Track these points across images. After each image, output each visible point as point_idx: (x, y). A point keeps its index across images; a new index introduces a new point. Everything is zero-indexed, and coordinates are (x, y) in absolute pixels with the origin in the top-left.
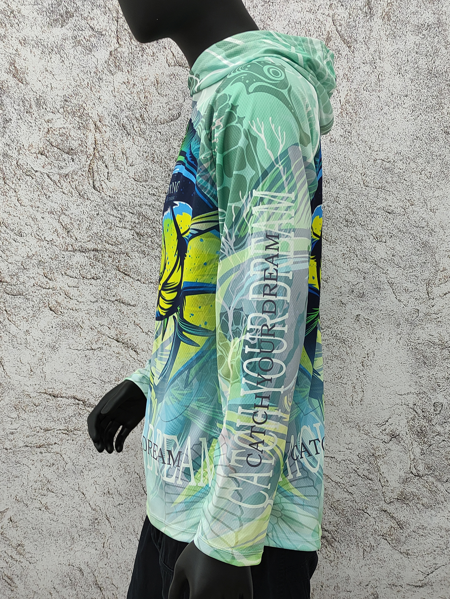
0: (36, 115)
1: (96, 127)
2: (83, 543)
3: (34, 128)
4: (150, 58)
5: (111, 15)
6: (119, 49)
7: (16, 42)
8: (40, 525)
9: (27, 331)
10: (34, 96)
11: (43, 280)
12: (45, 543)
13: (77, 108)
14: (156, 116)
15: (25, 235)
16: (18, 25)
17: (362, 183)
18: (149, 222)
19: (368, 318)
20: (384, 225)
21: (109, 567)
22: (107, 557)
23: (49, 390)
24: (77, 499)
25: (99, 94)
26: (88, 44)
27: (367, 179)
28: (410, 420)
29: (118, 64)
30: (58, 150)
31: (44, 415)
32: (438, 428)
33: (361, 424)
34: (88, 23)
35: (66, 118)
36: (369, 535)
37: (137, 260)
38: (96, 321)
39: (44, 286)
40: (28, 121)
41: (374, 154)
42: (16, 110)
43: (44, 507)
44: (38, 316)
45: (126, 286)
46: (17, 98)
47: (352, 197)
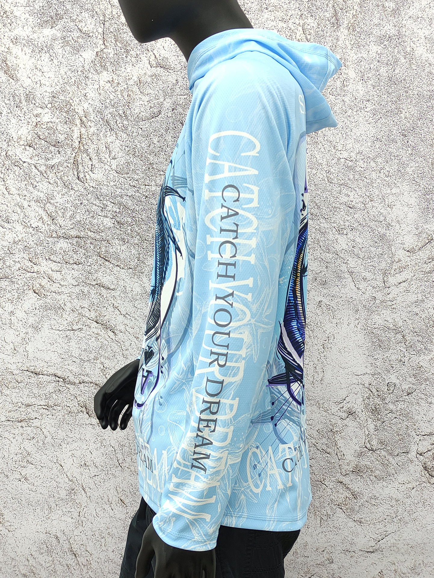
0: (25, 109)
1: (82, 122)
2: (60, 512)
3: (23, 122)
4: (133, 59)
5: (98, 19)
6: (105, 50)
7: (8, 40)
8: (19, 495)
9: (11, 312)
10: (24, 92)
11: (28, 265)
12: (24, 513)
13: (64, 104)
14: (138, 113)
15: (12, 222)
16: (11, 25)
17: (326, 179)
18: (130, 212)
19: (330, 304)
20: (346, 219)
21: (84, 535)
22: (82, 526)
23: (31, 368)
24: (55, 471)
25: (86, 92)
26: (76, 45)
27: (331, 176)
28: (365, 399)
29: (103, 64)
30: (46, 143)
31: (26, 392)
32: (391, 406)
33: (321, 402)
34: (76, 25)
35: (54, 113)
36: (326, 505)
37: (117, 247)
38: (77, 303)
39: (29, 270)
40: (17, 115)
41: (338, 153)
42: (6, 104)
43: (24, 478)
44: (22, 298)
45: (106, 271)
46: (7, 93)
47: (318, 192)
